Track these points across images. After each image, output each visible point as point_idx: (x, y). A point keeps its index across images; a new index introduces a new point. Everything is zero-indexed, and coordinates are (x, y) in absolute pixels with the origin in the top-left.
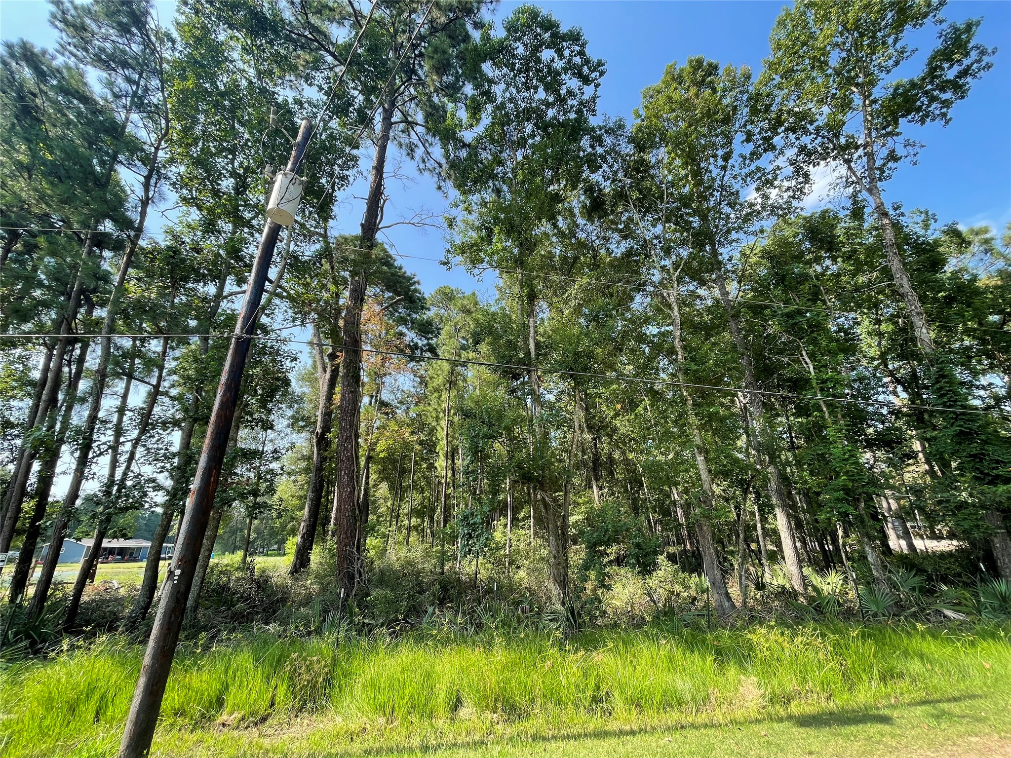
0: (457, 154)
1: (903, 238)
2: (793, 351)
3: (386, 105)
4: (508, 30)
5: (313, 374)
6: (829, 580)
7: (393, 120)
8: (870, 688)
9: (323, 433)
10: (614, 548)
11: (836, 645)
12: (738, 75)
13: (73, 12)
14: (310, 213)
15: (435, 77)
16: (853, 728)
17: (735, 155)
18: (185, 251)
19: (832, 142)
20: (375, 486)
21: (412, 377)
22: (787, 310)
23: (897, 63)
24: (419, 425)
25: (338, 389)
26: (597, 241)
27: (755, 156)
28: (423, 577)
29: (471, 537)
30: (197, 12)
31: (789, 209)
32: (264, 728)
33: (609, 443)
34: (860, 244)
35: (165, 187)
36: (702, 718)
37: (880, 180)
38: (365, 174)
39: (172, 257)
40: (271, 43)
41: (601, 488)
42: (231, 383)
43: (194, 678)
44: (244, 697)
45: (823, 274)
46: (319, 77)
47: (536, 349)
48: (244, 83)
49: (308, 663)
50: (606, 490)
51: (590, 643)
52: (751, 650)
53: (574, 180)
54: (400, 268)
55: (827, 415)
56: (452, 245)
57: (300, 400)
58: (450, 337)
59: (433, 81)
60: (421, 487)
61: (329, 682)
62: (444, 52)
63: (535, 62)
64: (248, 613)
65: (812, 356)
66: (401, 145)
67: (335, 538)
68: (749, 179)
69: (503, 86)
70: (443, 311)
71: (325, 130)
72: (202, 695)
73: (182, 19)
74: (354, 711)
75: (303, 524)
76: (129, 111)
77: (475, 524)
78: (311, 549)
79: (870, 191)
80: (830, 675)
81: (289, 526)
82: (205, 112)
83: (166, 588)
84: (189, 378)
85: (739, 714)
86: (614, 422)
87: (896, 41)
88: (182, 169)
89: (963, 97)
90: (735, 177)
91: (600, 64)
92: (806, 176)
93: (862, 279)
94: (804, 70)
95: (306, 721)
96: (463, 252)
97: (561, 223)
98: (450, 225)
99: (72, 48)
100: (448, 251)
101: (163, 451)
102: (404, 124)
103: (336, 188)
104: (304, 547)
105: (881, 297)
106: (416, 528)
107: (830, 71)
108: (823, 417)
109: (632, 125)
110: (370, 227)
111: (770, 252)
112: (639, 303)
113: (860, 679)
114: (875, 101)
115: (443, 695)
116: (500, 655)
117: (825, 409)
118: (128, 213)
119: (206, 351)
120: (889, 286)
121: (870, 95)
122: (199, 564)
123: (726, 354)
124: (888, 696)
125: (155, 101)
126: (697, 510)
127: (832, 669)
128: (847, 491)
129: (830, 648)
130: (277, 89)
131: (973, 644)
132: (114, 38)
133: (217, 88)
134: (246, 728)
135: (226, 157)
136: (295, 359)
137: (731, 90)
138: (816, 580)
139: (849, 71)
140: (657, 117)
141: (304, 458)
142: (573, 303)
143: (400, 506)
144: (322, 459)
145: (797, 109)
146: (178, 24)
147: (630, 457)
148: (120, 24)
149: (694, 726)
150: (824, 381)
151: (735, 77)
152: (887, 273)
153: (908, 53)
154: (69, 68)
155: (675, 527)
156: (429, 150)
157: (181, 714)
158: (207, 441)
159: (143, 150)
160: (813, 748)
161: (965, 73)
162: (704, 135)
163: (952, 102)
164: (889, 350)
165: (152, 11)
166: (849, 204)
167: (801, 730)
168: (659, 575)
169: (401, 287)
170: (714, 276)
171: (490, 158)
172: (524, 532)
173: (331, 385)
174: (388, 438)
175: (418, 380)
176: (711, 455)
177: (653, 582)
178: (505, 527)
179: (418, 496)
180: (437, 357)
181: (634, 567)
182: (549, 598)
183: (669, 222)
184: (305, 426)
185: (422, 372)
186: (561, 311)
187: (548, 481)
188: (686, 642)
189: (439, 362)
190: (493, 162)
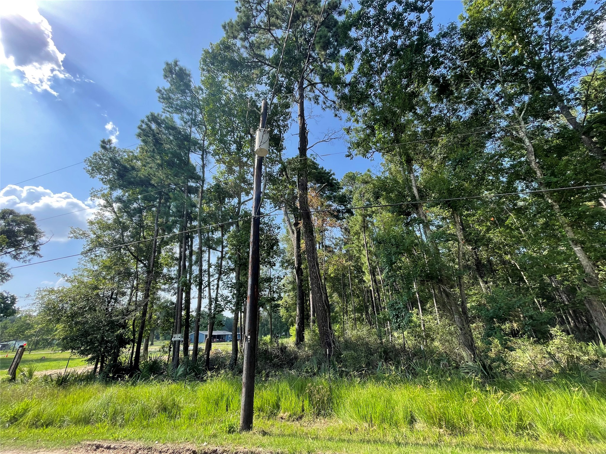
0: (343, 92)
3: (299, 80)
4: (362, 4)
5: (288, 236)
7: (304, 86)
9: (299, 267)
10: (507, 325)
13: (165, 93)
14: (272, 150)
15: (323, 53)
17: (557, 12)
18: (223, 185)
20: (331, 295)
21: (340, 229)
24: (349, 257)
25: (302, 241)
28: (371, 345)
30: (208, 71)
32: (302, 421)
33: (487, 250)
35: (210, 157)
38: (296, 120)
39: (217, 188)
40: (241, 72)
41: (486, 283)
43: (264, 393)
44: (289, 404)
46: (264, 79)
47: (419, 193)
48: (232, 96)
49: (317, 389)
50: (491, 283)
51: (507, 387)
54: (322, 169)
56: (351, 143)
57: (283, 252)
58: (359, 201)
59: (322, 55)
60: (357, 294)
61: (330, 400)
62: (326, 36)
63: (383, 15)
64: (281, 364)
66: (310, 99)
67: (316, 325)
68: (576, 24)
69: (365, 39)
70: (350, 187)
71: (272, 104)
72: (269, 402)
73: (203, 78)
74: (348, 418)
75: (297, 318)
76: (190, 127)
77: (399, 308)
78: (304, 331)
81: (290, 320)
82: (219, 117)
83: (246, 345)
84: (234, 245)
86: (488, 235)
88: (215, 147)
90: (561, 28)
95: (322, 421)
96: (358, 147)
97: (419, 111)
98: (348, 132)
99: (167, 109)
100: (349, 148)
101: (230, 282)
102: (310, 87)
103: (283, 132)
104: (300, 331)
106: (359, 319)
109: (460, 25)
110: (303, 149)
112: (490, 147)
115: (401, 414)
116: (435, 391)
118: (198, 173)
119: (239, 231)
125: (200, 119)
126: (584, 290)
130: (247, 93)
132: (180, 98)
133: (222, 104)
134: (293, 421)
135: (231, 135)
136: (279, 228)
140: (478, 12)
141: (290, 283)
142: (440, 157)
144: (301, 281)
146: (202, 81)
147: (507, 258)
148: (181, 91)
154: (167, 118)
156: (326, 96)
157: (262, 411)
158: (250, 271)
159: (199, 143)
165: (192, 80)
168: (555, 343)
169: (324, 179)
170: (557, 109)
171: (363, 86)
172: (432, 317)
173: (298, 240)
174: (334, 265)
175: (343, 230)
176: (588, 245)
177: (552, 348)
178: (418, 314)
179: (356, 300)
180: (352, 214)
181: (529, 338)
182: (462, 358)
183: (506, 81)
184: (289, 265)
185: (345, 226)
186: (430, 167)
187: (445, 278)
188: (598, 391)
189: (355, 217)
190: (367, 88)
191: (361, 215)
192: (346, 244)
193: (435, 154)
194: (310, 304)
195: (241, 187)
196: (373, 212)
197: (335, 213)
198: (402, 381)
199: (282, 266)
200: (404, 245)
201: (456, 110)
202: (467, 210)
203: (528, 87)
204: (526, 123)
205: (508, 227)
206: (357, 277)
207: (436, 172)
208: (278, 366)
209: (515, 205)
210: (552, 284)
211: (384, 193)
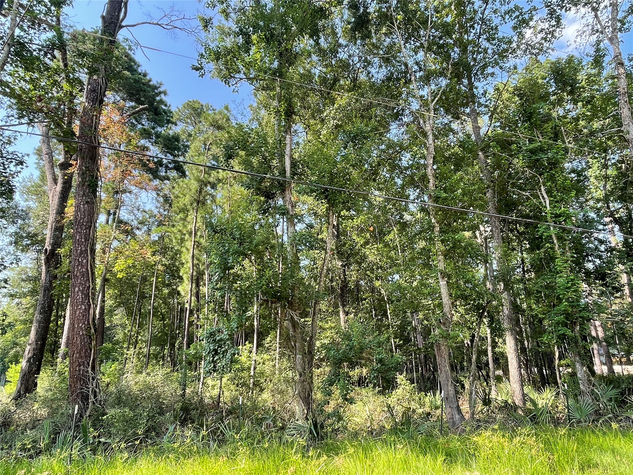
2: (534, 186)
5: (41, 186)
6: (544, 397)
9: (53, 251)
10: (356, 371)
11: (547, 442)
20: (111, 312)
21: (156, 196)
22: (532, 146)
24: (162, 248)
25: (71, 202)
26: (358, 65)
28: (164, 399)
29: (216, 353)
31: (541, 50)
33: (358, 271)
34: (598, 90)
37: (620, 30)
41: (347, 313)
45: (565, 117)
47: (291, 168)
50: (352, 316)
51: (333, 450)
52: (475, 450)
54: (145, 75)
55: (557, 247)
56: (207, 48)
57: (25, 215)
58: (199, 155)
60: (161, 314)
65: (549, 192)
67: (67, 361)
68: (507, 16)
70: (192, 128)
75: (28, 348)
77: (221, 340)
78: (39, 374)
79: (611, 40)
81: (12, 352)
86: (363, 250)
90: (495, 12)
92: (558, 19)
93: (596, 125)
96: (217, 59)
97: (322, 41)
98: (206, 26)
100: (202, 56)
104: (29, 372)
105: (610, 143)
106: (155, 356)
108: (553, 248)
110: (112, 21)
111: (520, 89)
112: (395, 132)
113: (563, 469)
116: (244, 463)
117: (555, 241)
120: (618, 132)
123: (474, 184)
126: (437, 332)
127: (542, 463)
128: (568, 316)
129: (542, 446)
136: (21, 163)
138: (534, 395)
141: (28, 279)
142: (332, 123)
143: (138, 333)
144: (52, 278)
147: (377, 285)
150: (557, 216)
155: (415, 351)
164: (612, 193)
166: (592, 51)
168: (398, 393)
169: (144, 96)
170: (468, 110)
172: (269, 357)
173: (64, 197)
174: (127, 257)
175: (161, 200)
176: (453, 280)
177: (392, 400)
178: (251, 352)
179: (158, 324)
180: (183, 174)
181: (374, 387)
182: (293, 415)
183: (430, 50)
184: (32, 244)
185: (167, 192)
186: (317, 133)
187: (297, 301)
188: (420, 447)
189: (186, 180)
191: (199, 180)
192: (160, 224)
193: (326, 116)
194: (64, 324)
196: (219, 181)
197: (151, 165)
198: (199, 453)
199: (16, 243)
200: (251, 242)
201: (369, 63)
202: (348, 210)
203: (449, 69)
204: (435, 115)
205: (386, 245)
206: (168, 285)
207: (322, 143)
209: (401, 217)
210: (412, 323)
211: (242, 153)
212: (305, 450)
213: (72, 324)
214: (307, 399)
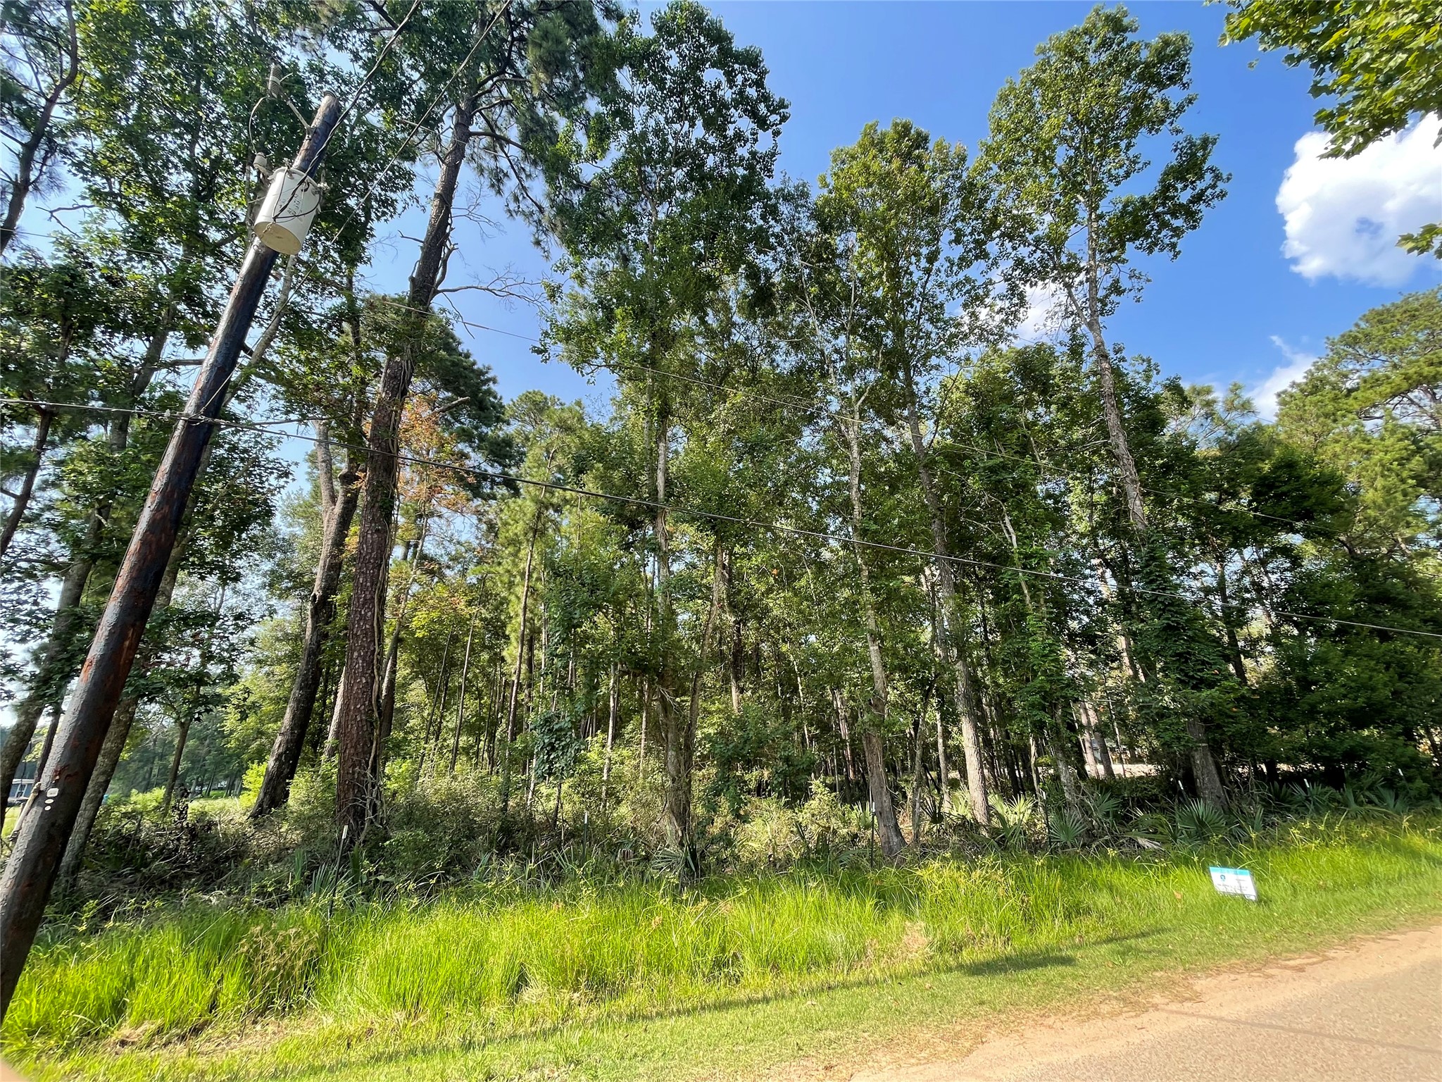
0: (568, 196)
1: (1123, 387)
2: (994, 513)
3: (462, 105)
4: (659, 29)
5: (312, 506)
6: (1017, 810)
7: (472, 129)
8: (1053, 928)
9: (324, 597)
10: (755, 773)
11: (1019, 878)
12: (952, 154)
14: (326, 249)
15: (542, 76)
16: (1032, 972)
17: (941, 257)
18: (95, 279)
19: (1052, 258)
20: (405, 686)
21: (476, 522)
22: (991, 463)
23: (1128, 174)
24: (481, 594)
25: (354, 529)
26: (759, 350)
27: (964, 262)
28: (476, 815)
29: (553, 748)
31: (1001, 336)
32: (198, 1043)
33: (757, 629)
34: (1077, 390)
36: (856, 976)
37: (1102, 314)
38: (423, 201)
39: (66, 283)
41: (742, 690)
42: (172, 491)
43: (70, 973)
44: (163, 997)
45: (1034, 424)
46: (356, 39)
47: (666, 486)
48: (222, 24)
49: (279, 939)
50: (749, 693)
51: (717, 891)
52: (919, 889)
53: (735, 260)
54: (467, 356)
55: (1028, 599)
56: (553, 324)
57: (286, 546)
58: (539, 466)
59: (538, 81)
60: (477, 689)
61: (313, 966)
62: (558, 41)
63: (693, 82)
64: (173, 877)
65: (1015, 524)
66: (481, 170)
67: (336, 759)
68: (956, 291)
70: (529, 428)
71: (360, 121)
72: (85, 998)
75: (279, 738)
77: (561, 729)
78: (292, 778)
79: (1090, 325)
80: (1010, 915)
81: (254, 746)
82: (149, 58)
83: (29, 818)
84: (85, 488)
85: (900, 969)
86: (765, 601)
87: (1128, 147)
88: (98, 144)
89: (1194, 227)
90: (940, 285)
91: (782, 105)
92: (1022, 296)
93: (1076, 435)
94: (1027, 164)
95: (270, 1028)
96: (567, 339)
97: (710, 319)
98: (552, 296)
100: (546, 334)
102: (488, 138)
103: (373, 216)
104: (278, 776)
105: (1095, 459)
106: (466, 751)
107: (1055, 171)
108: (1022, 601)
109: (817, 194)
110: (424, 286)
111: (975, 387)
112: (808, 440)
113: (1042, 917)
114: (1101, 217)
115: (498, 973)
116: (588, 912)
117: (1026, 592)
119: (122, 447)
120: (1105, 444)
121: (1097, 208)
122: (86, 796)
124: (1072, 936)
125: (53, 21)
126: (866, 717)
127: (1012, 908)
128: (1045, 695)
129: (1011, 882)
130: (280, 44)
131: (1165, 872)
133: (172, 22)
134: (165, 1045)
135: (180, 136)
136: (286, 474)
137: (942, 172)
138: (1002, 808)
139: (1075, 175)
140: (848, 188)
141: (287, 637)
142: (722, 428)
143: (442, 717)
144: (320, 636)
145: (1015, 212)
147: (784, 649)
149: (845, 986)
150: (1028, 557)
151: (947, 156)
152: (1103, 430)
153: (1140, 165)
155: (837, 745)
156: (526, 184)
157: (42, 1033)
158: (120, 583)
159: (23, 101)
160: (985, 997)
161: (1198, 198)
162: (905, 224)
163: (1183, 232)
164: (1101, 525)
166: (1066, 338)
167: (972, 979)
168: (812, 806)
169: (465, 384)
170: (906, 413)
171: (616, 209)
172: (630, 753)
173: (344, 522)
174: (431, 608)
175: (484, 527)
176: (887, 644)
177: (804, 816)
178: (604, 746)
179: (472, 703)
180: (517, 493)
181: (779, 797)
182: (662, 838)
183: (854, 334)
184: (295, 588)
185: (491, 516)
186: (703, 440)
187: (671, 672)
188: (841, 885)
189: (519, 501)
190: (622, 216)
191: (536, 501)
192: (481, 561)
193: (715, 418)
194: (334, 704)
195: (174, 313)
196: (566, 501)
197: (471, 480)
198: (523, 896)
199: (271, 585)
200: (607, 589)
201: (773, 348)
202: (744, 545)
203: (879, 358)
204: (861, 418)
205: (797, 594)
206: (491, 648)
207: (709, 454)
208: (163, 882)
209: (818, 555)
211: (599, 465)
212: (676, 892)
213: (346, 705)
214: (682, 814)
